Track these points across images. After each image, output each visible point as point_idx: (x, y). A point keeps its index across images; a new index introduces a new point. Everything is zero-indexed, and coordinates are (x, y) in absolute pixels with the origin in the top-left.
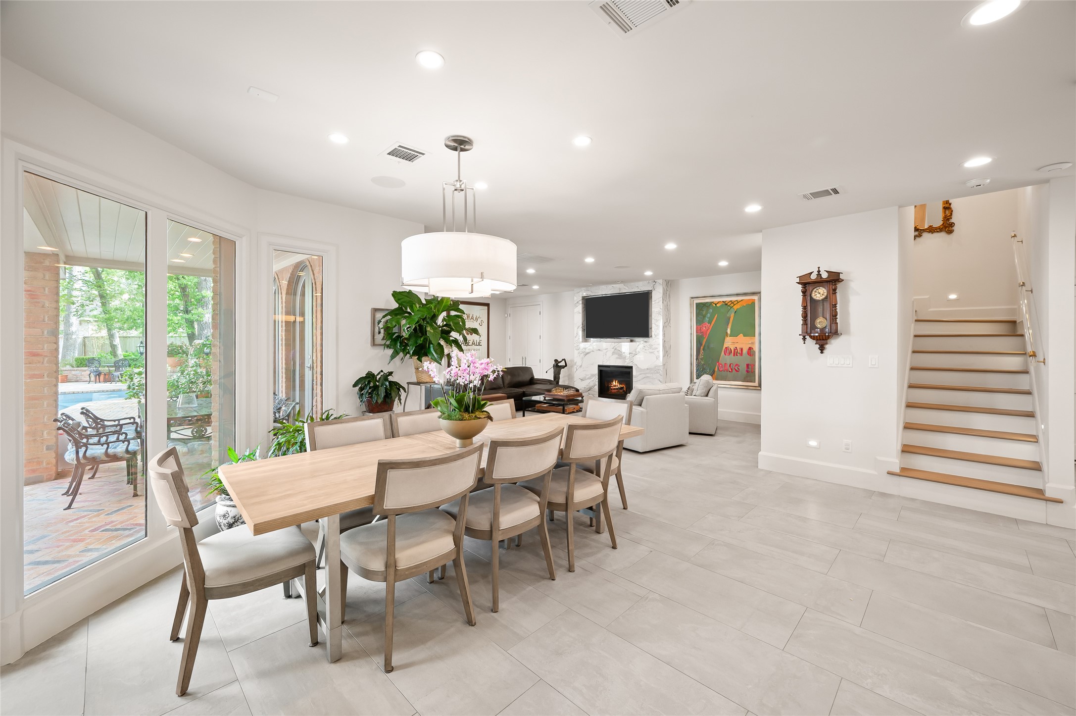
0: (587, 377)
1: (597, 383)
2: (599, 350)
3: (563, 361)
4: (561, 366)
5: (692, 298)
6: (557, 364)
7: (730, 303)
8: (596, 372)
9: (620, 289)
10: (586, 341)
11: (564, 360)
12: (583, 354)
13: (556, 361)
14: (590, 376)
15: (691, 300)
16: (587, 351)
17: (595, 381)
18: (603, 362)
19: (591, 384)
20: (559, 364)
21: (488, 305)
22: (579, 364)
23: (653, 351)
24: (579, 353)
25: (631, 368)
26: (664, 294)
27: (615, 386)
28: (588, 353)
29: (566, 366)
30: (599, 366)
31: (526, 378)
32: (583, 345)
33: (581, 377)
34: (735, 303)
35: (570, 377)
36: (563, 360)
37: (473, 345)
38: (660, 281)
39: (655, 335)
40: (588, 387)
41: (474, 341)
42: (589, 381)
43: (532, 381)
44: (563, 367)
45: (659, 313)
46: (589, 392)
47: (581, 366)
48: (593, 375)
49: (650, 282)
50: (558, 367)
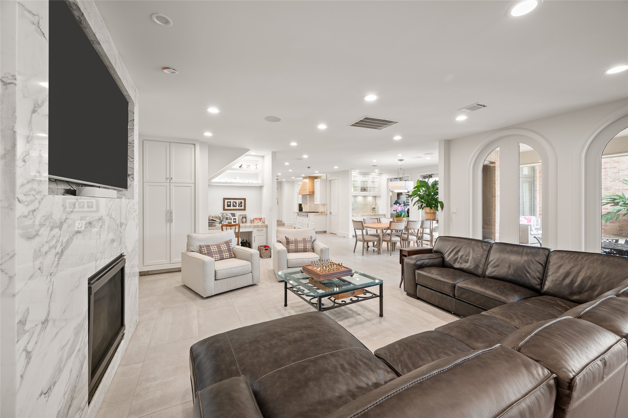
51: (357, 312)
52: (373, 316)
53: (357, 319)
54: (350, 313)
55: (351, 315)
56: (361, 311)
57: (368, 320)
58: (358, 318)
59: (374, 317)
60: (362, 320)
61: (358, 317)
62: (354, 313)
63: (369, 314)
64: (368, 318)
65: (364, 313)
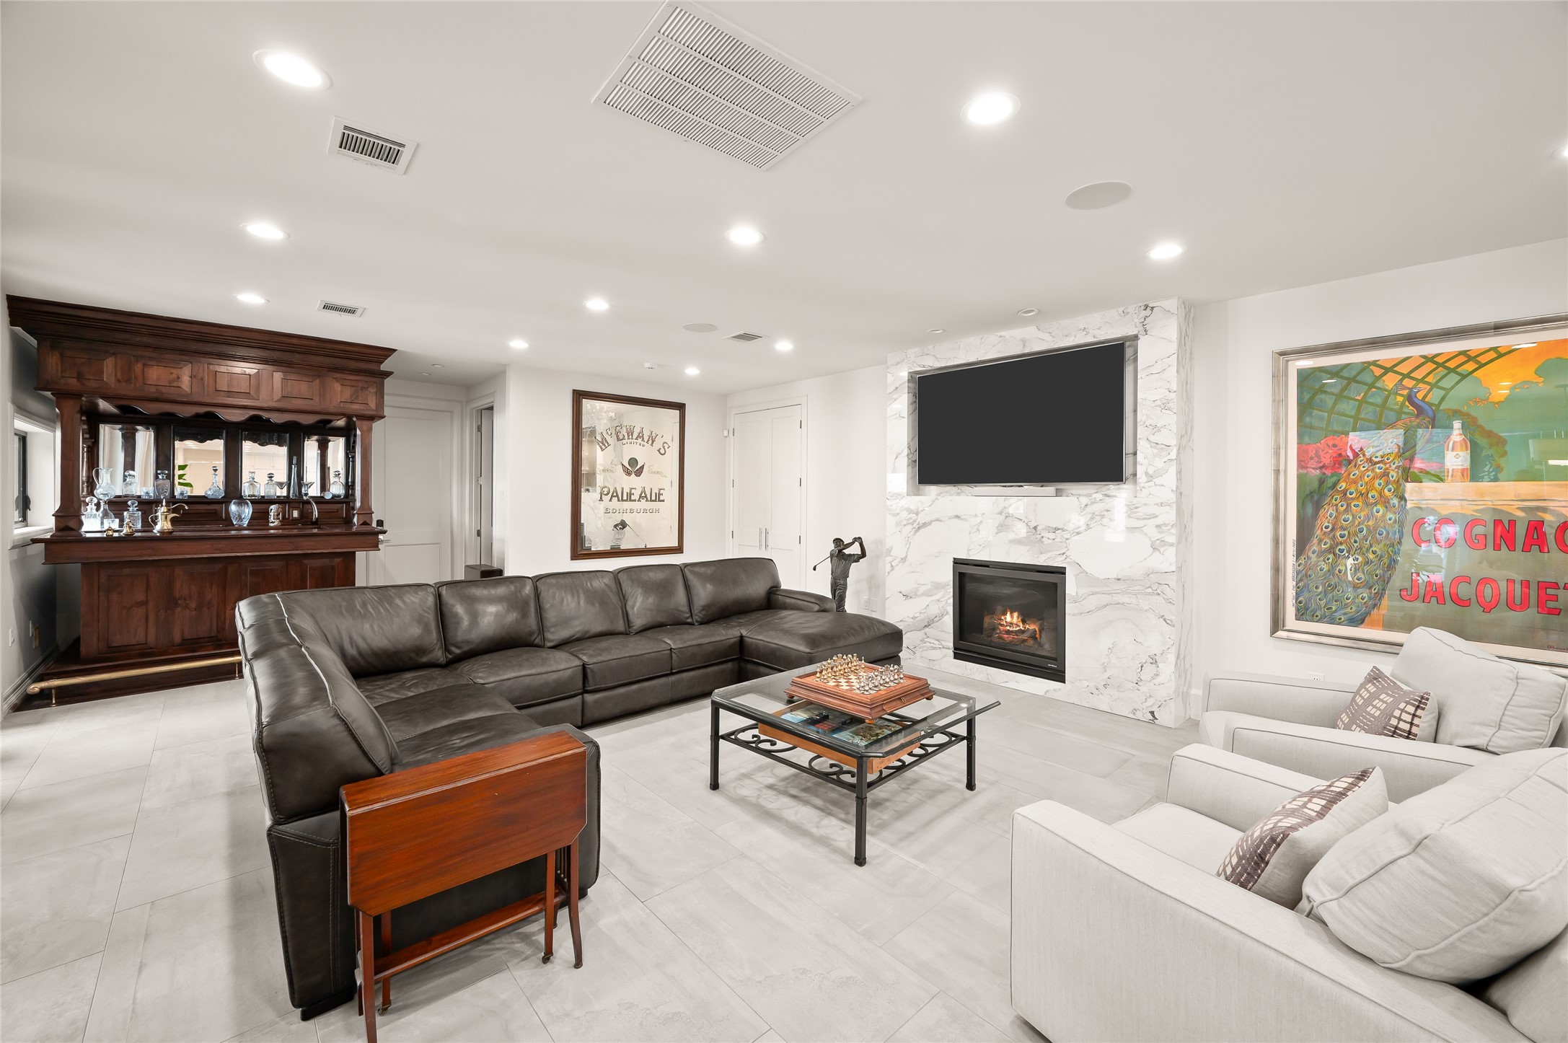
0: (922, 589)
1: (950, 609)
2: (957, 517)
3: (857, 544)
4: (850, 555)
5: (1282, 354)
6: (840, 551)
7: (1462, 359)
8: (948, 576)
9: (1024, 342)
10: (917, 493)
11: (858, 540)
12: (910, 527)
13: (838, 541)
14: (929, 587)
15: (1275, 363)
16: (922, 519)
17: (944, 604)
18: (969, 550)
19: (934, 610)
20: (847, 551)
21: (681, 407)
22: (898, 552)
23: (1140, 523)
24: (898, 524)
25: (1061, 572)
26: (1180, 345)
27: (1011, 624)
28: (925, 525)
29: (863, 555)
30: (957, 562)
31: (756, 589)
32: (913, 502)
33: (905, 589)
34: (1483, 359)
35: (875, 585)
36: (855, 539)
37: (643, 501)
38: (1172, 304)
39: (1146, 473)
40: (922, 616)
41: (644, 491)
42: (925, 600)
43: (773, 600)
44: (857, 558)
45: (1165, 406)
46: (927, 630)
47: (904, 560)
48: (938, 586)
49: (1131, 309)
50: (843, 557)
51: (774, 793)
52: (735, 787)
53: (773, 774)
54: (791, 787)
55: (788, 783)
56: (765, 798)
57: (746, 776)
58: (769, 779)
59: (734, 785)
60: (760, 774)
61: (771, 781)
62: (783, 789)
63: (744, 792)
64: (747, 781)
65: (758, 793)
